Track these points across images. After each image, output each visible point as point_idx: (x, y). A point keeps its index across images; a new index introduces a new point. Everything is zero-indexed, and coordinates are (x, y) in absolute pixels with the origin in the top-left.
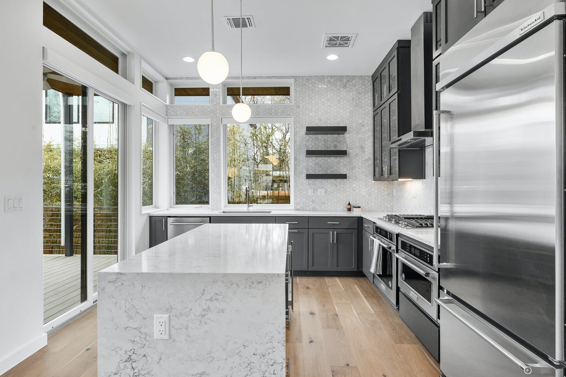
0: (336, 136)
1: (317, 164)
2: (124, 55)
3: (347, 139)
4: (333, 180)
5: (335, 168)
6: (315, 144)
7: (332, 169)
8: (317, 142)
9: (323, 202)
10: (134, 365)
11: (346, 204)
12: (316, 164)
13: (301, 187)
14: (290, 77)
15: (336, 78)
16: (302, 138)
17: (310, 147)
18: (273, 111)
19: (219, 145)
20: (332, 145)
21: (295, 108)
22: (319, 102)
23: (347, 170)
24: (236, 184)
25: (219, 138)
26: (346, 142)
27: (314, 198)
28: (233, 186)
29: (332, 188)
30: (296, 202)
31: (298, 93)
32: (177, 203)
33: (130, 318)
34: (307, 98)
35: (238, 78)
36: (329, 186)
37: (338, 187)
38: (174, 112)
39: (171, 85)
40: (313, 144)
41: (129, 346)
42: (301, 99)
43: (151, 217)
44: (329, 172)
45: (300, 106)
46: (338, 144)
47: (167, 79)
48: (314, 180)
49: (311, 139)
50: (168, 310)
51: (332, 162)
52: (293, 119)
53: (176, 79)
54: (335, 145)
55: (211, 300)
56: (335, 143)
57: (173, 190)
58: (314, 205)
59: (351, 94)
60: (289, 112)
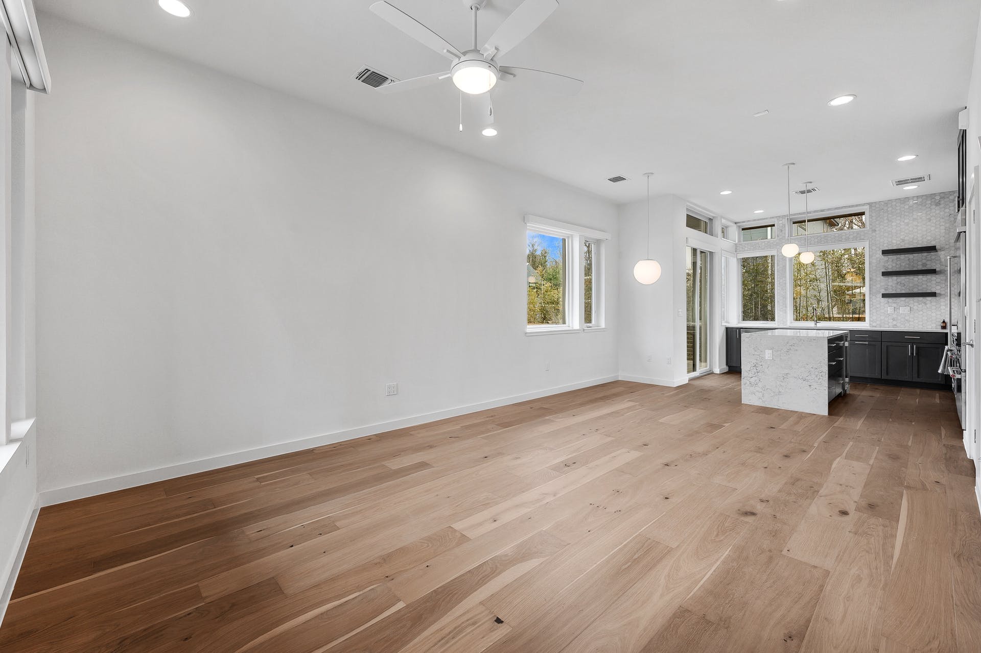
0: (925, 254)
1: (899, 284)
2: (710, 219)
3: (941, 256)
4: (921, 299)
5: (924, 286)
6: (897, 264)
7: (920, 288)
8: (898, 263)
9: (906, 320)
10: (757, 368)
11: (939, 322)
12: (897, 283)
13: (878, 306)
14: (864, 204)
15: (924, 197)
16: (878, 259)
17: (890, 267)
18: (844, 237)
19: (785, 272)
20: (920, 263)
21: (871, 232)
22: (902, 223)
23: (941, 288)
24: (802, 305)
25: (785, 266)
26: (940, 260)
27: (895, 316)
28: (798, 306)
29: (920, 306)
30: (872, 320)
31: (874, 218)
32: (744, 320)
33: (755, 351)
34: (886, 221)
35: (804, 213)
36: (916, 304)
37: (928, 306)
38: (742, 248)
39: (739, 227)
40: (894, 265)
41: (755, 361)
42: (877, 223)
43: (727, 329)
44: (915, 291)
45: (877, 229)
46: (928, 263)
47: (736, 223)
48: (895, 299)
49: (890, 260)
50: (772, 349)
51: (920, 281)
52: (868, 242)
53: (744, 222)
54: (924, 264)
55: (791, 346)
56: (924, 261)
57: (740, 309)
58: (895, 323)
59: (947, 210)
60: (862, 237)
